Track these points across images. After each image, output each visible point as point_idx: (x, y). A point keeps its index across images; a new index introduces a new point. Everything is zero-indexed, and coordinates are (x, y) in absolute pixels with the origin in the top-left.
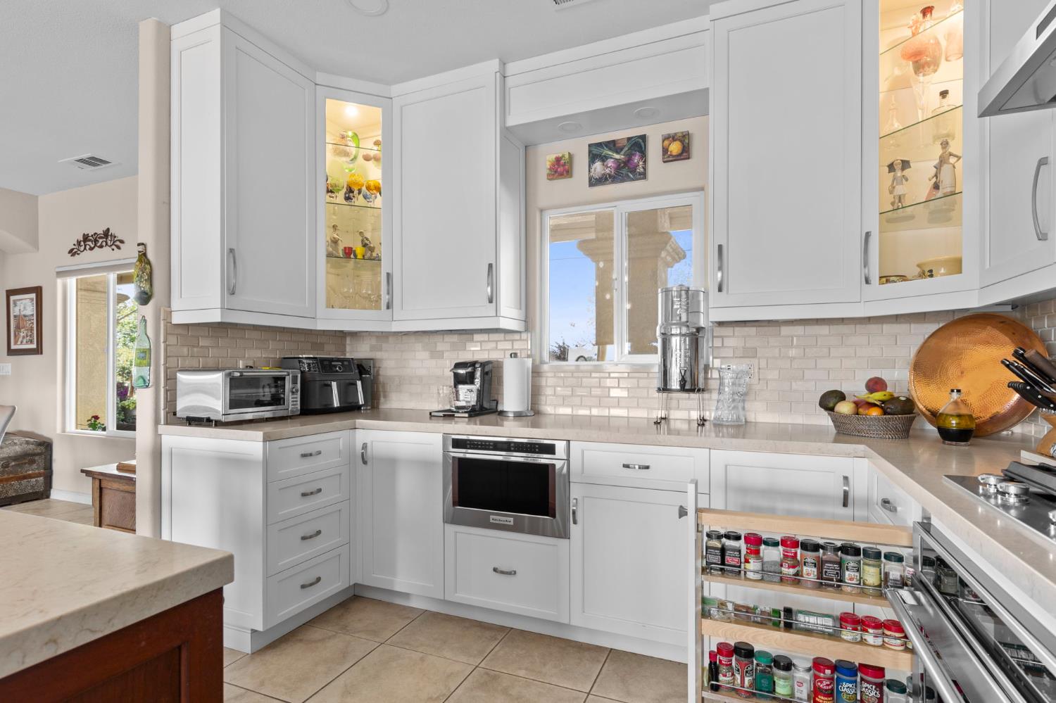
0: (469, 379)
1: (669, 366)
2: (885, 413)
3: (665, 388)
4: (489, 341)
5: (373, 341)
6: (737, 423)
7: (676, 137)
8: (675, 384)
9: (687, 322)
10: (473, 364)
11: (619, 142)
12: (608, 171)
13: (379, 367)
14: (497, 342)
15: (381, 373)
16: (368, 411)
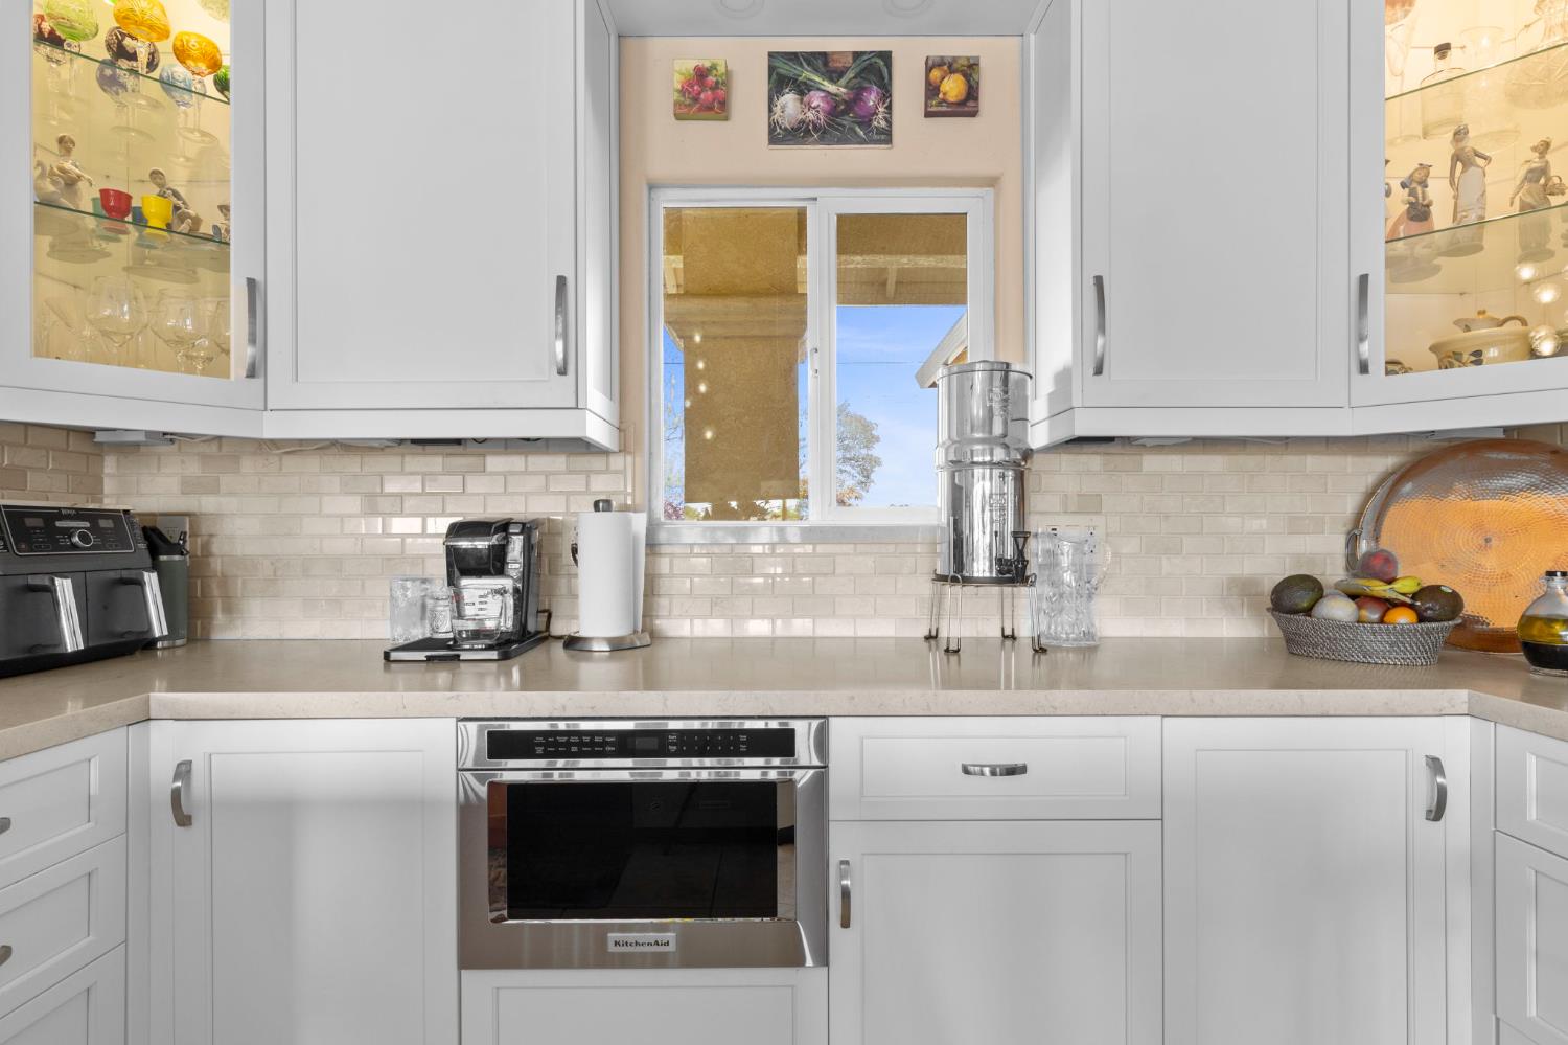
0: (493, 564)
1: (966, 532)
2: (1421, 619)
3: (957, 574)
4: (526, 472)
5: (193, 468)
6: (1083, 644)
7: (955, 66)
8: (981, 567)
9: (1005, 436)
10: (504, 527)
11: (835, 57)
12: (811, 115)
13: (211, 535)
14: (547, 475)
15: (215, 548)
16: (179, 652)
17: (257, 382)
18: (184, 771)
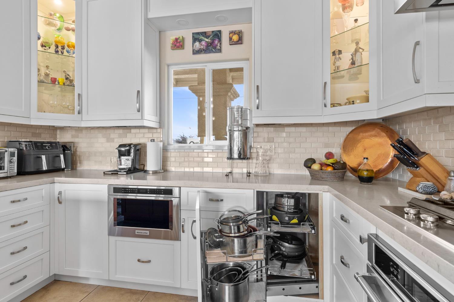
0: (128, 153)
1: (232, 146)
2: (334, 169)
3: (231, 158)
4: (139, 133)
5: (74, 133)
6: (265, 175)
7: (236, 33)
8: (236, 156)
9: (242, 124)
10: (130, 145)
11: (208, 33)
12: (202, 47)
13: (77, 147)
14: (144, 133)
15: (78, 150)
16: (69, 172)
17: (80, 115)
18: (60, 193)
